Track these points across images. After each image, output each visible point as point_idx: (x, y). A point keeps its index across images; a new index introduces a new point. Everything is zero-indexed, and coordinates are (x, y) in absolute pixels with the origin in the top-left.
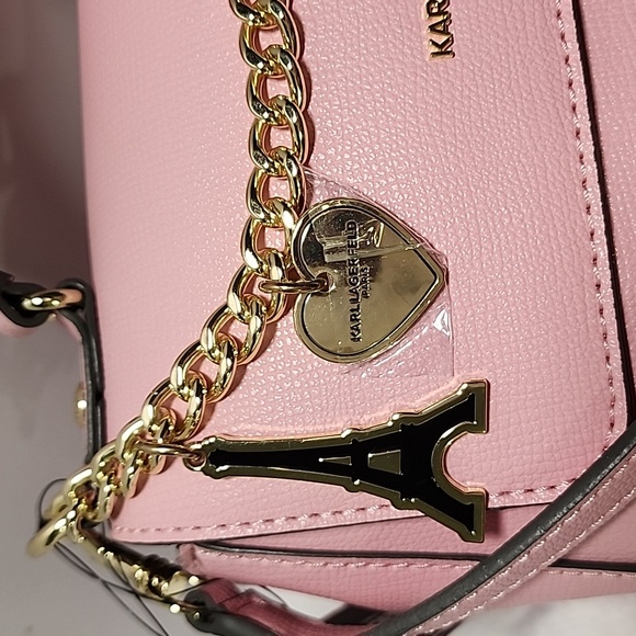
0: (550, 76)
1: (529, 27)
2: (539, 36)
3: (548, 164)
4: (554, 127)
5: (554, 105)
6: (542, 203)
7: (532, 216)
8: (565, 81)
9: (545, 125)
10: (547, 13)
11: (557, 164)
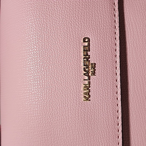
0: (113, 109)
1: (109, 95)
2: (111, 98)
3: (110, 132)
4: (112, 122)
5: (113, 117)
6: (108, 141)
7: (105, 144)
8: (117, 110)
9: (110, 121)
10: (114, 92)
11: (112, 132)
